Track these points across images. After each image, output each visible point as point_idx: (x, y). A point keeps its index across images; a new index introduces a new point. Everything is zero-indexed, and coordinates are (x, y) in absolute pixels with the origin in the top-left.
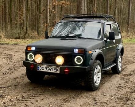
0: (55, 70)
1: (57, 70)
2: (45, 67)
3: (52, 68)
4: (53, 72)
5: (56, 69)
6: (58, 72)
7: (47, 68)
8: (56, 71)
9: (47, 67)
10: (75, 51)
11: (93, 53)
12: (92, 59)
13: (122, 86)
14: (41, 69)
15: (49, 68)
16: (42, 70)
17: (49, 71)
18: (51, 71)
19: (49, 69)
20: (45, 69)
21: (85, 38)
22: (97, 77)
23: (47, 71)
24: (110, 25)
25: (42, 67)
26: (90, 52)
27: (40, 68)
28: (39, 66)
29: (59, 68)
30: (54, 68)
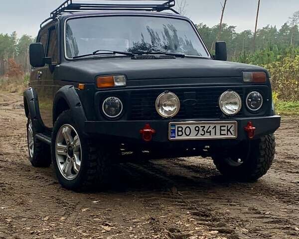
1: (228, 130)
2: (193, 127)
3: (215, 127)
4: (218, 137)
5: (225, 128)
8: (225, 132)
9: (200, 126)
15: (207, 126)
16: (184, 137)
17: (207, 136)
18: (213, 137)
20: (194, 132)
23: (199, 137)
25: (184, 127)
27: (178, 131)
28: (176, 126)
29: (235, 123)
30: (221, 126)
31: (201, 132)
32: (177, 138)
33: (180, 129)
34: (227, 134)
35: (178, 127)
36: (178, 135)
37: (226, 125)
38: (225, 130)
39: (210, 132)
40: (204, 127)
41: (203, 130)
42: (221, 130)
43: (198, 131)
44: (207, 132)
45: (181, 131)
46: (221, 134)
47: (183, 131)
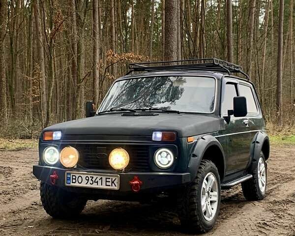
0: (108, 184)
1: (113, 182)
2: (84, 177)
3: (101, 178)
4: (104, 187)
5: (110, 180)
6: (116, 187)
7: (90, 179)
8: (110, 184)
9: (89, 176)
10: (155, 137)
11: (196, 142)
12: (194, 156)
13: (268, 223)
14: (74, 181)
15: (95, 177)
16: (77, 184)
17: (95, 186)
18: (99, 186)
19: (94, 180)
20: (85, 181)
21: (178, 113)
22: (209, 200)
23: (89, 185)
24: (236, 84)
25: (77, 176)
26: (190, 139)
27: (73, 179)
28: (71, 175)
29: (117, 176)
30: (106, 178)
31: (90, 181)
32: (72, 184)
33: (74, 177)
34: (112, 186)
35: (73, 176)
36: (73, 182)
37: (111, 178)
38: (109, 182)
39: (97, 182)
40: (93, 177)
41: (92, 180)
42: (106, 181)
43: (88, 180)
44: (95, 182)
45: (75, 179)
46: (106, 185)
47: (77, 179)
